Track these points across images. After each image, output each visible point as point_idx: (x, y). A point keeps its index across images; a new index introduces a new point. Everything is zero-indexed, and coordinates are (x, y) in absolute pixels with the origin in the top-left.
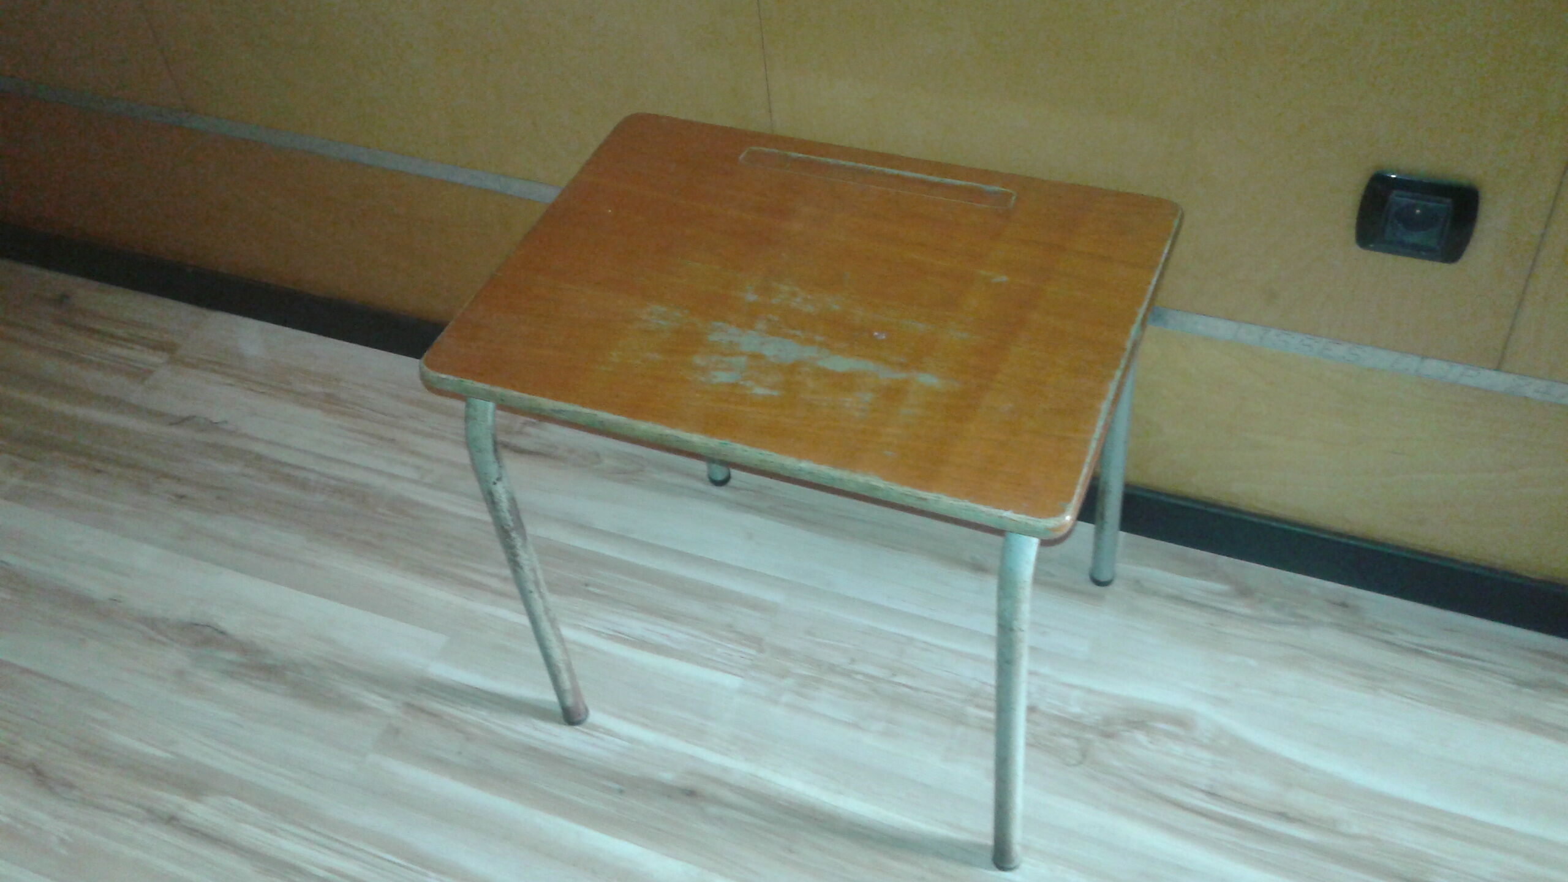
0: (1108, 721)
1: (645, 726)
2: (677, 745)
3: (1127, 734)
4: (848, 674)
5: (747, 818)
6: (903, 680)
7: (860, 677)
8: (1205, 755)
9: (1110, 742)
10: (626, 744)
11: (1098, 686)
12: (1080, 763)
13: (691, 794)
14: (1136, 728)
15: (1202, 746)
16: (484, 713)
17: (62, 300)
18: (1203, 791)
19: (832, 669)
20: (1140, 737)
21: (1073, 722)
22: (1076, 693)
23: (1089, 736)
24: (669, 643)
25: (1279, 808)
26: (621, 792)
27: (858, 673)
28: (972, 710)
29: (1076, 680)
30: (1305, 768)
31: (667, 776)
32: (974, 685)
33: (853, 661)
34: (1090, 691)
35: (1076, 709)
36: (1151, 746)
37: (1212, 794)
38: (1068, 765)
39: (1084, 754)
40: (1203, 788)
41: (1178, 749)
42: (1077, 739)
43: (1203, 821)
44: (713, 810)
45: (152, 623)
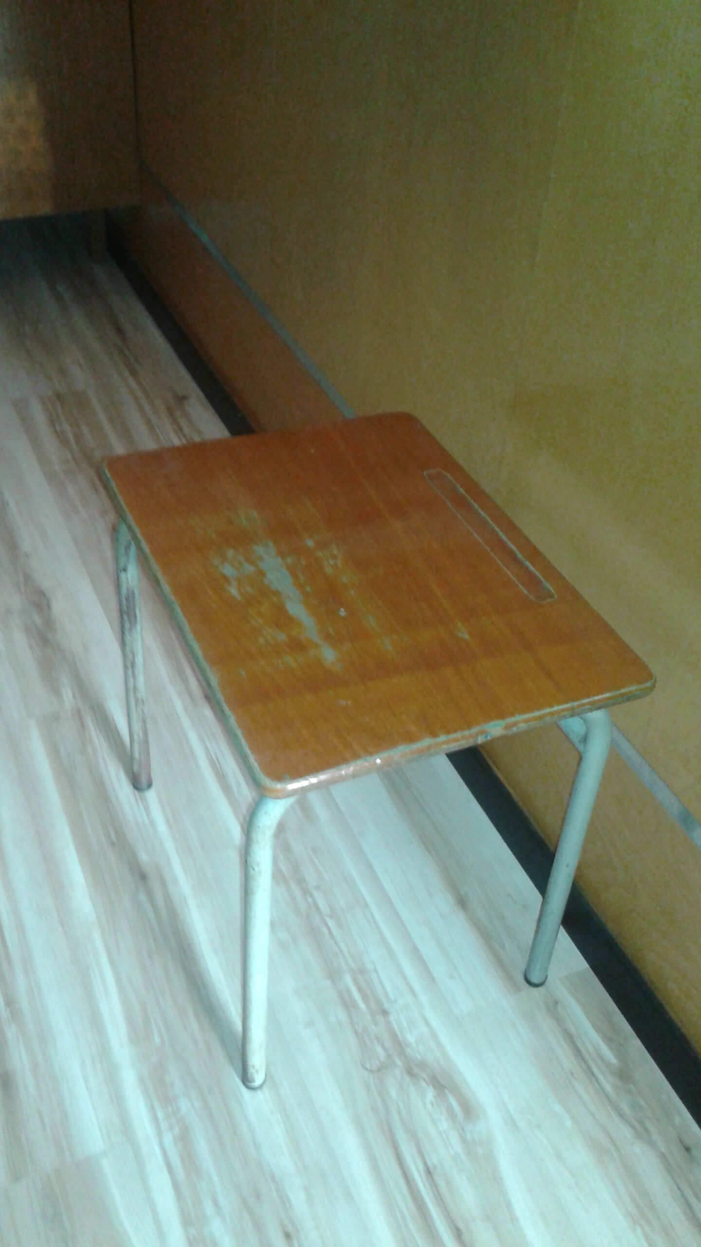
0: (422, 1065)
1: (168, 822)
2: (170, 846)
3: (423, 1084)
4: (306, 891)
5: (151, 915)
6: (331, 923)
7: (310, 900)
8: (457, 1146)
9: (408, 1079)
10: (147, 821)
11: (444, 1038)
12: (371, 1071)
13: (143, 877)
14: (434, 1087)
15: (463, 1140)
16: (105, 745)
17: (181, 399)
18: (425, 1163)
19: (301, 880)
20: (430, 1094)
21: (400, 1045)
22: (425, 1030)
23: (399, 1062)
24: (235, 790)
25: (461, 1226)
26: (113, 844)
27: (311, 896)
28: (348, 979)
29: (434, 1021)
30: (514, 1219)
31: (144, 857)
32: (369, 966)
33: (318, 888)
34: (434, 1036)
35: (411, 1039)
36: (429, 1106)
37: (429, 1172)
38: (363, 1066)
39: (380, 1070)
40: (429, 1163)
41: (444, 1124)
42: (389, 1056)
43: (402, 1181)
44: (143, 897)
45: (27, 577)
